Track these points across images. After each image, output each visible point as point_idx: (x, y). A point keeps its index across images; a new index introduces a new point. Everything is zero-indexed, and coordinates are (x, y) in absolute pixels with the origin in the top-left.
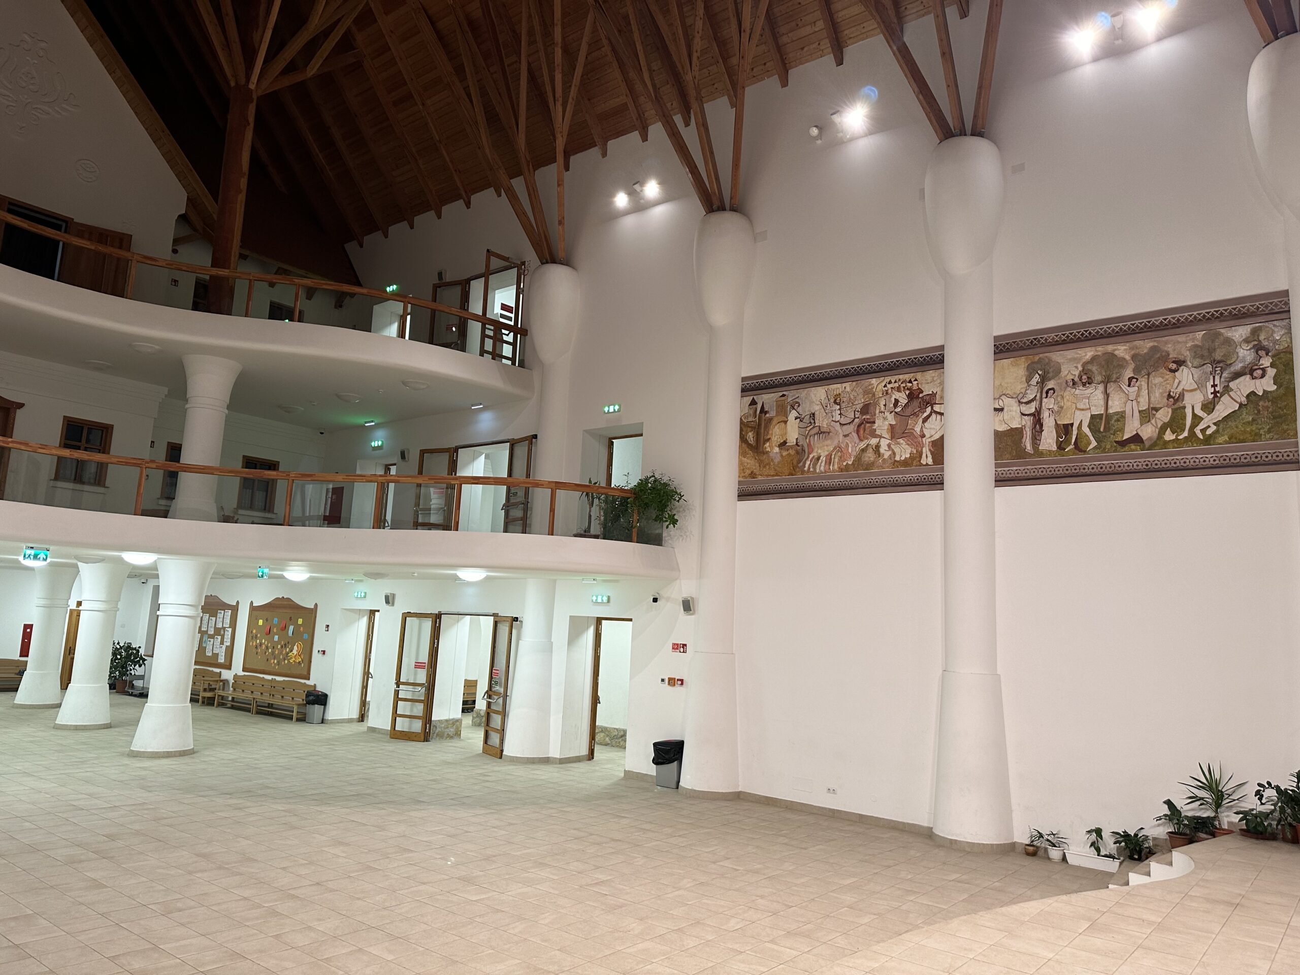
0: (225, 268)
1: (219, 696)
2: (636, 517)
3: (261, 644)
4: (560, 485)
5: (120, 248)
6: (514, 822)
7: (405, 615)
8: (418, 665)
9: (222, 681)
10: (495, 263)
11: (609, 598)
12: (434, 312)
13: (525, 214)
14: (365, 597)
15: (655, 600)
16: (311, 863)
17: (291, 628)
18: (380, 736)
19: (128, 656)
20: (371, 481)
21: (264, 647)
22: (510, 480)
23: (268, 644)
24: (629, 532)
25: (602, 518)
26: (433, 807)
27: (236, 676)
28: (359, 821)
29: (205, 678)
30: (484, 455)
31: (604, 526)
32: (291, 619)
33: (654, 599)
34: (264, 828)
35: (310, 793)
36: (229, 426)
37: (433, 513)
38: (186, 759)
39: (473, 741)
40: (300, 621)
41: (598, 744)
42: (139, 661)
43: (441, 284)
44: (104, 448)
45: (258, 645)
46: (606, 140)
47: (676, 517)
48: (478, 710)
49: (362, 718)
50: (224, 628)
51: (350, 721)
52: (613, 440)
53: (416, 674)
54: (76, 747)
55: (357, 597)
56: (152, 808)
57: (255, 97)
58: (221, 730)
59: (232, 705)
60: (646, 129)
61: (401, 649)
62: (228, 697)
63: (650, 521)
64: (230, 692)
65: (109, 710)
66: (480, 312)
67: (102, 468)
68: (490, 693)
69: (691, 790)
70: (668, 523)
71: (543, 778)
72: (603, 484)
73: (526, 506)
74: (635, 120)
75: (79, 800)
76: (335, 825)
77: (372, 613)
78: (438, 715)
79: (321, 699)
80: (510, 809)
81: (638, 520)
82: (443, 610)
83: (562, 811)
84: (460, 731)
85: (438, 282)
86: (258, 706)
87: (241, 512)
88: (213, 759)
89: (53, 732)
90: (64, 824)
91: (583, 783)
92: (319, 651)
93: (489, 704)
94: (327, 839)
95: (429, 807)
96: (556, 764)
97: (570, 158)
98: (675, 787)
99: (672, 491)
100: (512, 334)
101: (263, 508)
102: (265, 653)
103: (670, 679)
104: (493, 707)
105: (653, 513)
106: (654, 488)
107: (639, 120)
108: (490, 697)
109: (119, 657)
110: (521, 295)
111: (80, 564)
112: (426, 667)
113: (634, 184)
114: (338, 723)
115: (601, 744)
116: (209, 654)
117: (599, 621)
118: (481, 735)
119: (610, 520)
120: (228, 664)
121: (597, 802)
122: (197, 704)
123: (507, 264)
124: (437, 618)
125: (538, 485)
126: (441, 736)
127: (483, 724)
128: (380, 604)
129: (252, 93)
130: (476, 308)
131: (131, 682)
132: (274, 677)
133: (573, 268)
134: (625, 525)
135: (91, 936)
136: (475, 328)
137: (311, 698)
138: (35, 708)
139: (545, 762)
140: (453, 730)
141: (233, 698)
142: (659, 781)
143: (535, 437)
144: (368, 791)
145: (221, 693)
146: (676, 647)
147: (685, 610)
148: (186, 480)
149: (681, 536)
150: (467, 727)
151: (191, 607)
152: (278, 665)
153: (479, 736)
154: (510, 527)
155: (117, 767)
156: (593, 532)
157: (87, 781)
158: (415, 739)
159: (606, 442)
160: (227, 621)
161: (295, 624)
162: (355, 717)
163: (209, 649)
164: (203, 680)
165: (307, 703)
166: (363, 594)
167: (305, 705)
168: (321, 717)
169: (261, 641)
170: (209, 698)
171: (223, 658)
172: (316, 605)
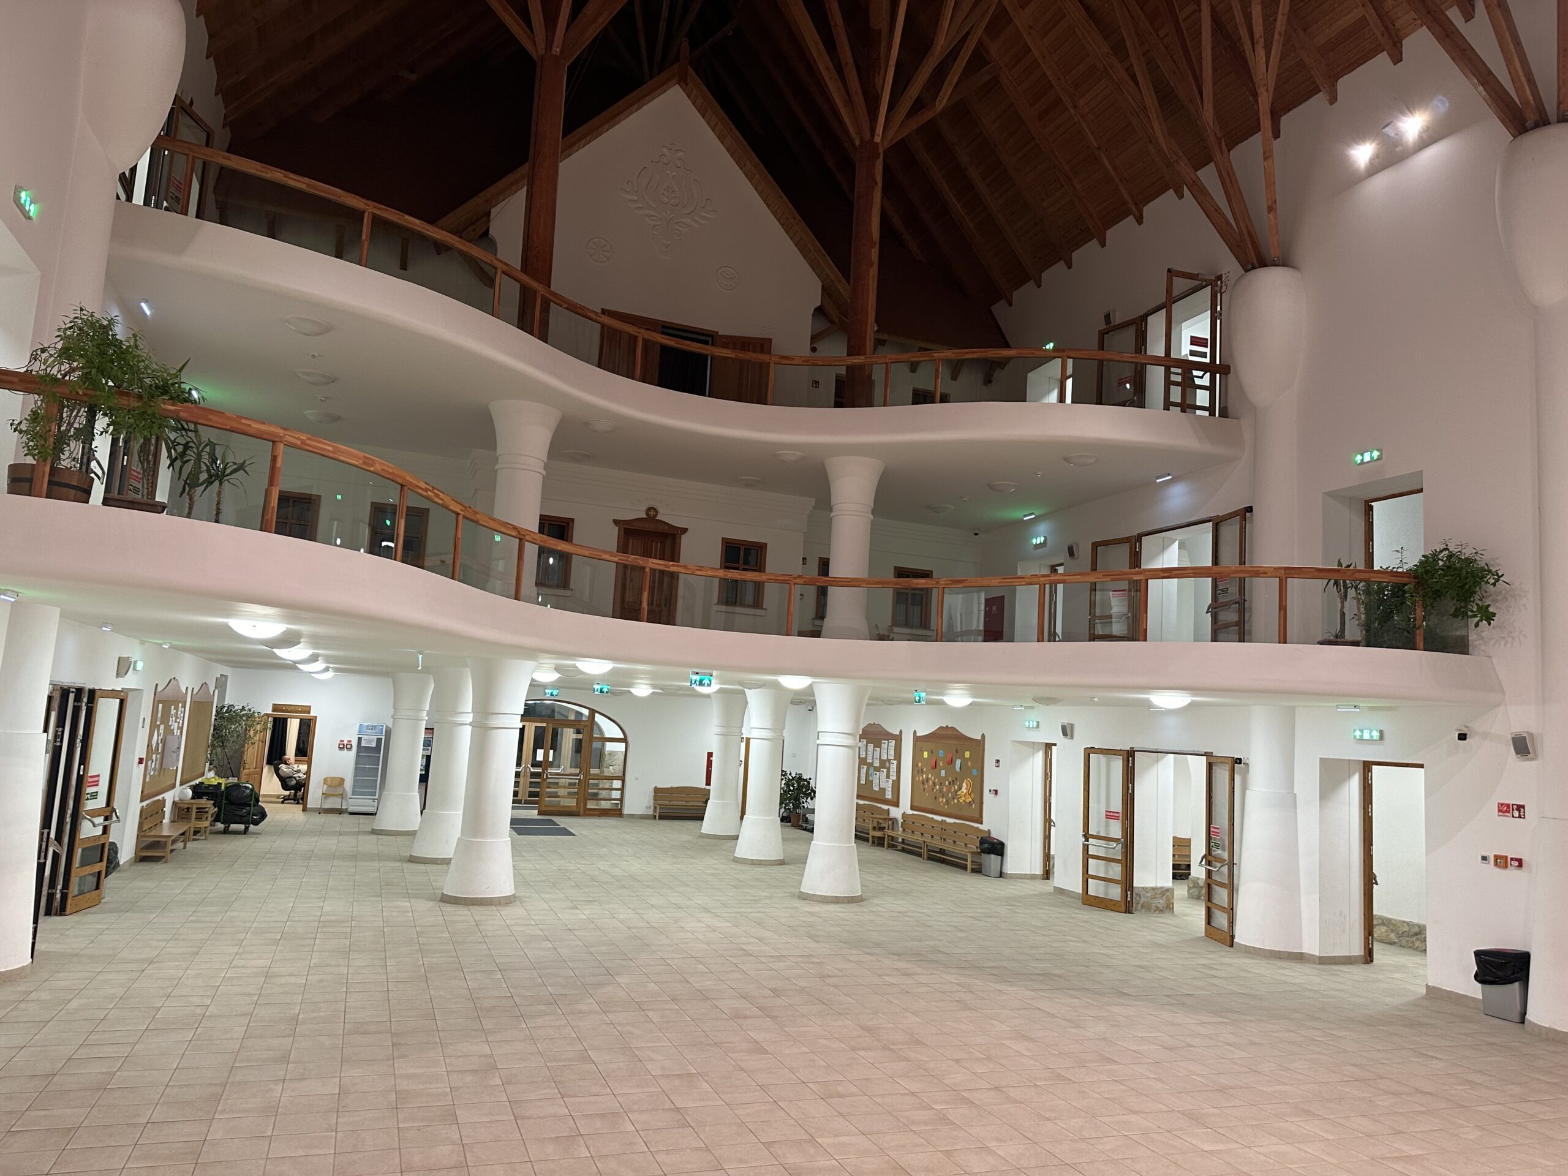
0: (861, 355)
1: (889, 836)
2: (1420, 612)
3: (927, 780)
4: (1292, 572)
5: (762, 352)
6: (1257, 1040)
7: (1089, 751)
8: (1110, 815)
9: (891, 819)
10: (1180, 285)
11: (1381, 733)
12: (1101, 363)
13: (1218, 210)
14: (1038, 727)
15: (1462, 737)
16: (989, 1058)
17: (958, 762)
18: (1070, 899)
19: (800, 787)
20: (1031, 584)
21: (931, 783)
22: (1216, 568)
23: (935, 779)
24: (1409, 636)
25: (1363, 616)
26: (1141, 1003)
27: (904, 814)
28: (1048, 1010)
29: (874, 816)
30: (1177, 542)
31: (1367, 627)
32: (957, 751)
33: (1459, 735)
34: (934, 1004)
35: (987, 965)
36: (875, 532)
37: (1116, 622)
38: (853, 908)
39: (1190, 918)
40: (967, 754)
41: (1378, 941)
42: (810, 794)
43: (1110, 328)
44: (760, 567)
45: (925, 781)
46: (1333, 78)
47: (1491, 610)
48: (1194, 878)
49: (1047, 874)
50: (889, 760)
51: (1033, 877)
52: (1372, 504)
53: (1107, 826)
54: (752, 884)
55: (1029, 727)
56: (817, 963)
57: (881, 151)
58: (892, 876)
59: (903, 848)
60: (1398, 44)
61: (1086, 793)
62: (898, 838)
63: (1445, 618)
64: (900, 833)
65: (781, 845)
66: (1161, 353)
67: (759, 586)
68: (1210, 858)
69: (1550, 1029)
70: (1476, 619)
71: (1296, 981)
72: (1361, 566)
73: (1242, 605)
74: (1380, 37)
75: (750, 943)
76: (1018, 1012)
77: (1049, 746)
78: (1141, 880)
79: (997, 848)
80: (1251, 1021)
81: (1424, 617)
82: (1136, 746)
83: (1330, 1034)
84: (1173, 904)
85: (1105, 327)
86: (929, 850)
87: (896, 630)
88: (881, 909)
89: (733, 865)
90: (733, 971)
91: (1358, 996)
92: (990, 791)
93: (1209, 874)
94: (1008, 1029)
95: (1136, 1003)
96: (1314, 963)
97: (1280, 120)
98: (1517, 1019)
99: (1483, 569)
100: (1208, 374)
101: (919, 624)
102: (933, 789)
103: (1496, 857)
104: (1215, 877)
105: (1451, 606)
106: (1448, 567)
107: (1386, 35)
108: (1209, 863)
109: (792, 788)
110: (1218, 321)
111: (746, 690)
112: (1120, 818)
113: (1384, 128)
114: (1019, 878)
115: (1382, 941)
116: (876, 789)
117: (1367, 766)
118: (1202, 912)
119: (1376, 619)
120: (895, 801)
121: (1385, 1028)
122: (867, 843)
123: (1198, 283)
124: (1129, 756)
125: (1258, 573)
126: (1147, 908)
127: (1203, 898)
128: (1056, 737)
129: (878, 147)
130: (1156, 348)
131: (804, 815)
132: (944, 818)
133: (1294, 267)
134: (1403, 625)
135: (748, 1111)
136: (1156, 376)
137: (986, 846)
138: (719, 839)
139: (1297, 959)
140: (1162, 903)
141: (903, 840)
142: (1489, 1011)
143: (1250, 509)
144: (1057, 972)
145: (890, 833)
146: (1505, 809)
147: (1517, 753)
148: (836, 595)
149: (1503, 638)
150: (1182, 899)
151: (850, 737)
152: (948, 804)
153: (1197, 912)
154: (1220, 635)
155: (788, 910)
156: (1348, 637)
157: (759, 923)
158: (1113, 908)
159: (1362, 508)
160: (892, 752)
161: (962, 757)
162: (1038, 873)
163: (876, 782)
164: (872, 818)
165: (981, 852)
166: (1035, 724)
167: (979, 854)
168: (999, 870)
169: (927, 776)
170: (878, 837)
171: (890, 793)
172: (983, 736)
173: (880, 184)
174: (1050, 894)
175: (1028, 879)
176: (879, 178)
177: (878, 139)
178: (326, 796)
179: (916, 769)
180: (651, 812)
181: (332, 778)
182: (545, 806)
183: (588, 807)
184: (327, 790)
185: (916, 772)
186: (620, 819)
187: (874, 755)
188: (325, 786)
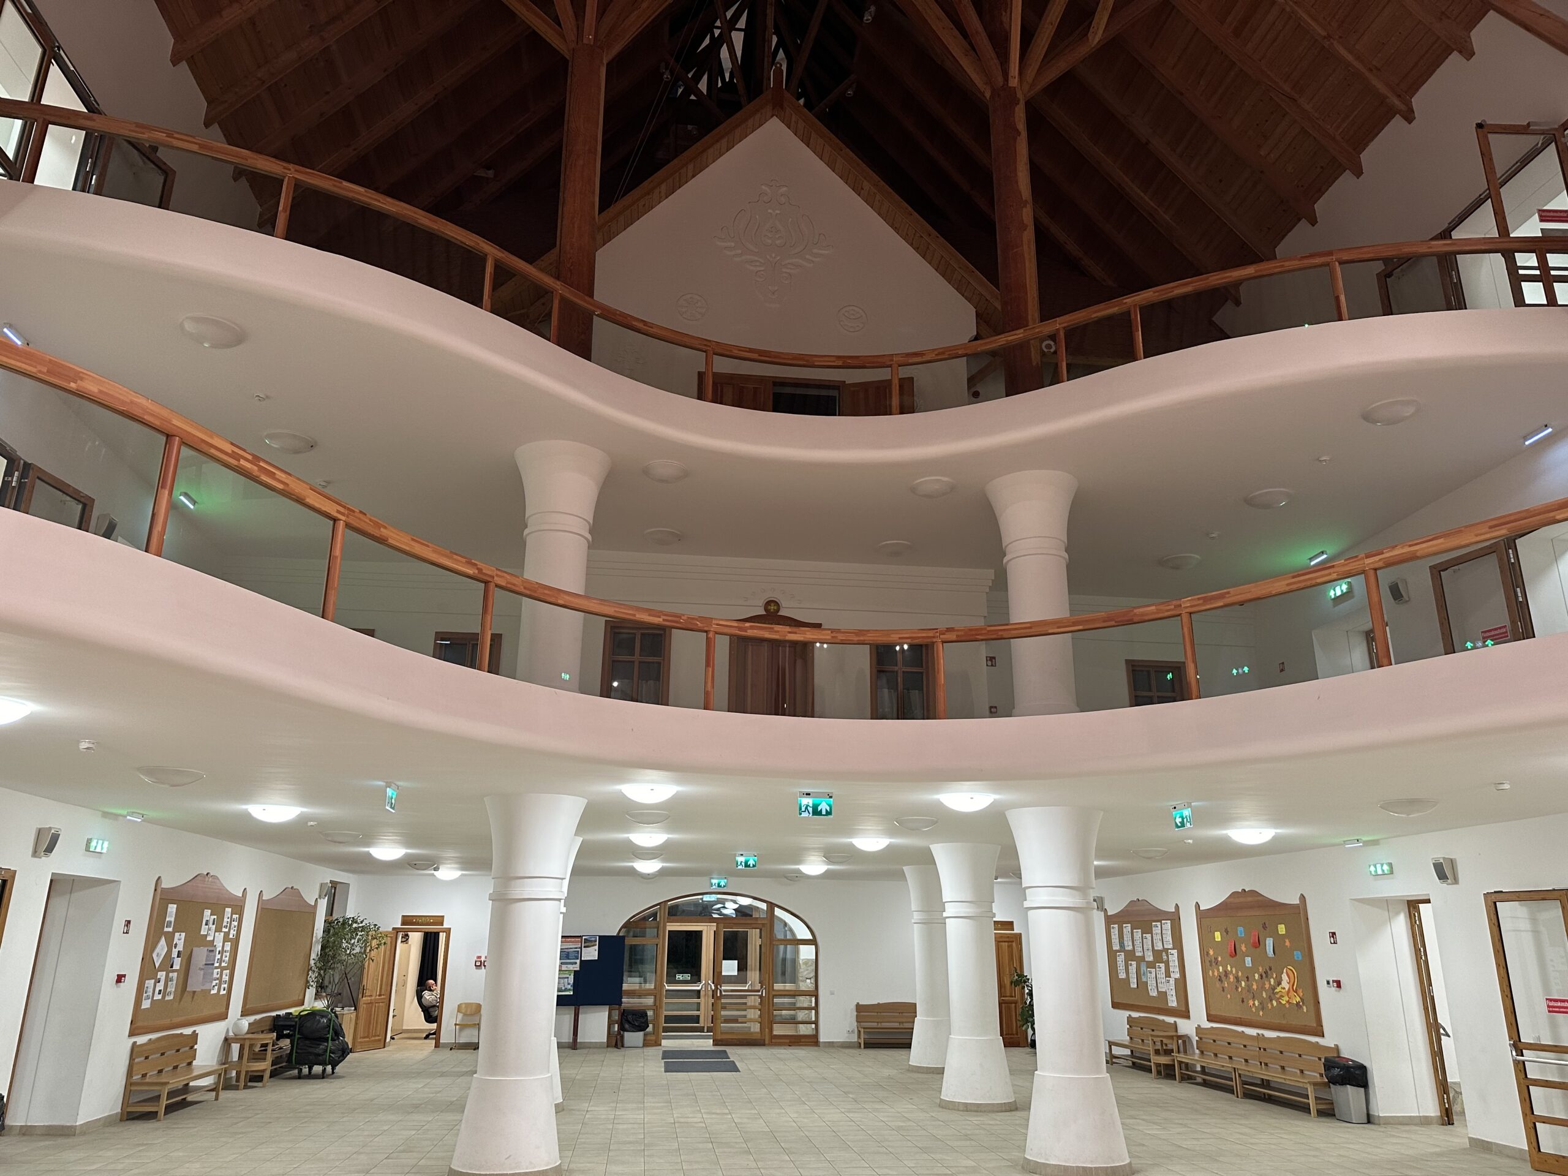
1: (1180, 1063)
3: (1226, 974)
7: (1492, 899)
8: (1557, 1007)
9: (1179, 1037)
14: (1392, 872)
17: (1269, 942)
18: (1504, 1160)
21: (1232, 978)
23: (1237, 972)
27: (1198, 1028)
29: (1155, 1033)
32: (1264, 927)
40: (1282, 929)
45: (1223, 976)
49: (1448, 1117)
50: (1166, 950)
51: (1426, 1121)
53: (1554, 1027)
54: (953, 1144)
55: (1376, 876)
57: (1020, 96)
58: (1185, 1126)
59: (1204, 1080)
61: (1502, 972)
62: (1195, 1065)
64: (1196, 1058)
77: (1413, 906)
79: (1355, 1075)
86: (1245, 1083)
92: (1328, 983)
102: (1237, 988)
114: (1402, 1124)
116: (1154, 993)
120: (1183, 1009)
122: (1148, 1074)
128: (1424, 883)
129: (1015, 91)
132: (1261, 1032)
137: (1336, 1071)
141: (1203, 1067)
145: (1182, 1057)
152: (1263, 1009)
160: (1168, 938)
161: (1275, 934)
162: (1433, 1115)
163: (1151, 985)
164: (1152, 1036)
165: (1329, 1082)
166: (1386, 868)
167: (1327, 1085)
168: (1366, 1112)
169: (1225, 968)
170: (1165, 1065)
171: (1174, 998)
172: (1303, 898)
173: (1024, 134)
174: (1464, 1151)
175: (1416, 1125)
176: (1021, 126)
177: (1014, 82)
178: (462, 1027)
179: (1207, 959)
180: (854, 1038)
181: (468, 1005)
182: (722, 1033)
183: (775, 1033)
184: (462, 1019)
185: (1208, 964)
186: (816, 1048)
187: (1142, 944)
188: (460, 1016)
